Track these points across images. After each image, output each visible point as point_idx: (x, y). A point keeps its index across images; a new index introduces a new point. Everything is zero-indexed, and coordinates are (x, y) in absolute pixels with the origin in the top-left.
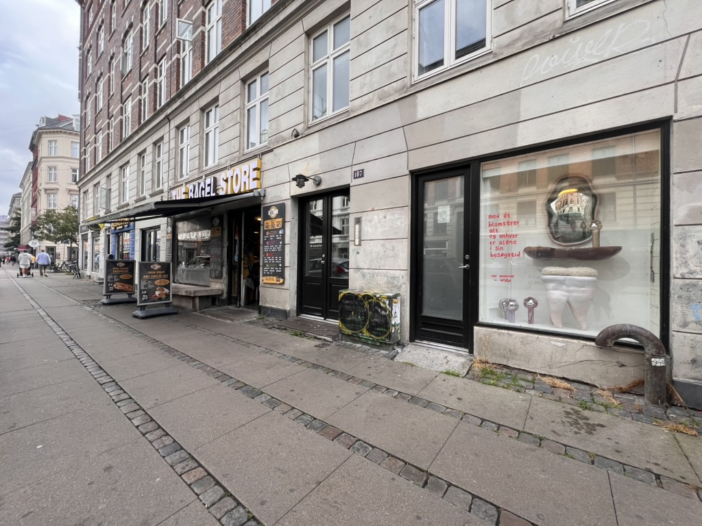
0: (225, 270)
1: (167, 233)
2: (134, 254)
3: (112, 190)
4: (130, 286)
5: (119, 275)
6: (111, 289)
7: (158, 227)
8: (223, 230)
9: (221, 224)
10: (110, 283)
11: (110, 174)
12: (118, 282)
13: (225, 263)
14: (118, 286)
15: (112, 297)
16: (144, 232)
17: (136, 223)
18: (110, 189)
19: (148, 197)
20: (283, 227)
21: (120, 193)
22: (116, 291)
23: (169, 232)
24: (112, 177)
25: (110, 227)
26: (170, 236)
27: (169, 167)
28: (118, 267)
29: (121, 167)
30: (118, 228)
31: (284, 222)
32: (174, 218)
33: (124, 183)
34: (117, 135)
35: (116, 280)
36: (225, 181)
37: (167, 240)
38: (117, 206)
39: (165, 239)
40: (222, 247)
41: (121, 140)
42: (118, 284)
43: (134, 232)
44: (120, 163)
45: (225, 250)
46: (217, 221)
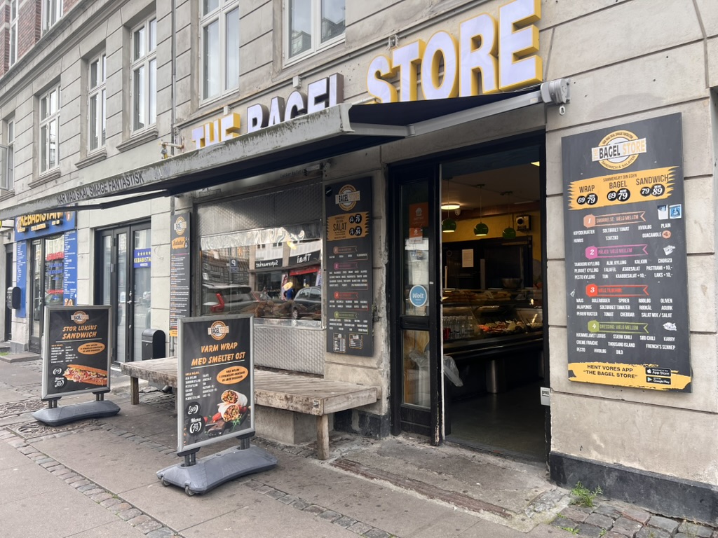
0: (382, 332)
1: (174, 235)
2: (75, 286)
3: (16, 148)
4: (101, 372)
5: (75, 345)
6: (59, 382)
7: (145, 222)
8: (371, 219)
9: (366, 203)
10: (57, 366)
11: (12, 114)
12: (74, 362)
13: (383, 313)
14: (75, 373)
15: (60, 404)
16: (99, 234)
17: (81, 213)
18: (11, 148)
19: (112, 151)
20: (678, 196)
21: (35, 151)
22: (71, 387)
23: (180, 232)
24: (14, 121)
25: (13, 228)
26: (183, 243)
27: (174, 73)
28: (73, 323)
29: (37, 95)
30: (33, 228)
31: (679, 180)
32: (193, 198)
33: (44, 128)
34: (29, 28)
35: (69, 357)
36: (386, 78)
37: (173, 252)
38: (30, 179)
39: (166, 251)
40: (372, 268)
41: (37, 37)
42: (73, 368)
43: (75, 236)
44: (36, 86)
45: (381, 277)
46: (351, 197)
